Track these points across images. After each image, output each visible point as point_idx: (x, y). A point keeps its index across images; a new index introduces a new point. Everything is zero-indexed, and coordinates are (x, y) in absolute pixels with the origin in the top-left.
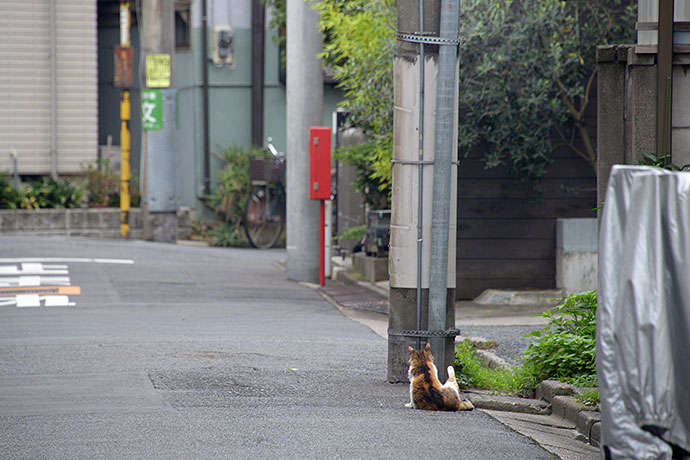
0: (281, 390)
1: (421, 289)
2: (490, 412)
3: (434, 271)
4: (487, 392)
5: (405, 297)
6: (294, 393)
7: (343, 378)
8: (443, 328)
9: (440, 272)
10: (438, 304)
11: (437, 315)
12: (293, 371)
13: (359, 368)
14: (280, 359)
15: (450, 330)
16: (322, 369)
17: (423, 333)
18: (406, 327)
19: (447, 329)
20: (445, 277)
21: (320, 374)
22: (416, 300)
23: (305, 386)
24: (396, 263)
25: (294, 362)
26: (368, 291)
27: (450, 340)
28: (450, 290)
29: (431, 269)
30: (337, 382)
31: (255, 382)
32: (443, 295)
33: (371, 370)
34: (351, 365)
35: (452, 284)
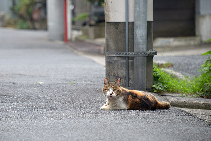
0: (29, 98)
1: (129, 23)
2: (188, 110)
3: (138, 9)
4: (177, 95)
5: (117, 28)
6: (38, 99)
7: (74, 88)
8: (145, 50)
9: (142, 9)
10: (141, 33)
11: (140, 40)
12: (40, 84)
13: (85, 81)
14: (33, 77)
15: (150, 51)
16: (60, 82)
17: (131, 54)
18: (118, 50)
19: (147, 50)
20: (145, 13)
21: (58, 86)
22: (125, 30)
23: (47, 94)
24: (110, 4)
25: (41, 78)
26: (90, 44)
27: (150, 58)
28: (149, 23)
29: (135, 7)
30: (70, 91)
31: (11, 92)
32: (145, 25)
33: (94, 82)
34: (80, 79)
35: (151, 18)
